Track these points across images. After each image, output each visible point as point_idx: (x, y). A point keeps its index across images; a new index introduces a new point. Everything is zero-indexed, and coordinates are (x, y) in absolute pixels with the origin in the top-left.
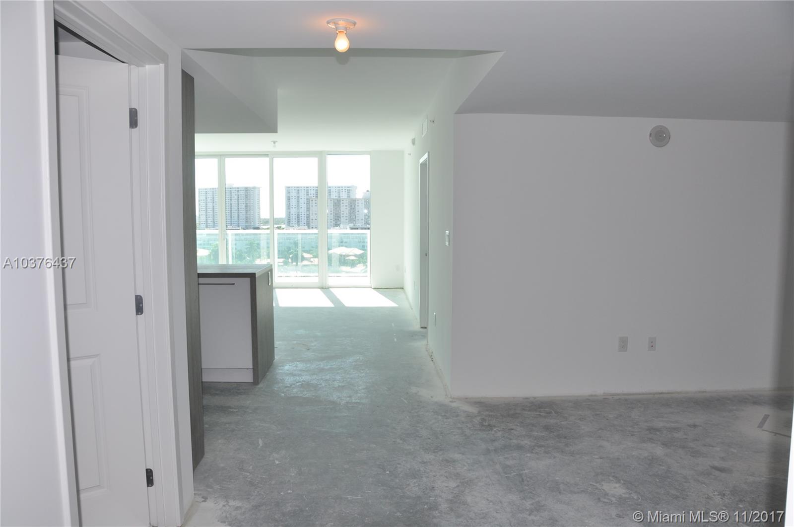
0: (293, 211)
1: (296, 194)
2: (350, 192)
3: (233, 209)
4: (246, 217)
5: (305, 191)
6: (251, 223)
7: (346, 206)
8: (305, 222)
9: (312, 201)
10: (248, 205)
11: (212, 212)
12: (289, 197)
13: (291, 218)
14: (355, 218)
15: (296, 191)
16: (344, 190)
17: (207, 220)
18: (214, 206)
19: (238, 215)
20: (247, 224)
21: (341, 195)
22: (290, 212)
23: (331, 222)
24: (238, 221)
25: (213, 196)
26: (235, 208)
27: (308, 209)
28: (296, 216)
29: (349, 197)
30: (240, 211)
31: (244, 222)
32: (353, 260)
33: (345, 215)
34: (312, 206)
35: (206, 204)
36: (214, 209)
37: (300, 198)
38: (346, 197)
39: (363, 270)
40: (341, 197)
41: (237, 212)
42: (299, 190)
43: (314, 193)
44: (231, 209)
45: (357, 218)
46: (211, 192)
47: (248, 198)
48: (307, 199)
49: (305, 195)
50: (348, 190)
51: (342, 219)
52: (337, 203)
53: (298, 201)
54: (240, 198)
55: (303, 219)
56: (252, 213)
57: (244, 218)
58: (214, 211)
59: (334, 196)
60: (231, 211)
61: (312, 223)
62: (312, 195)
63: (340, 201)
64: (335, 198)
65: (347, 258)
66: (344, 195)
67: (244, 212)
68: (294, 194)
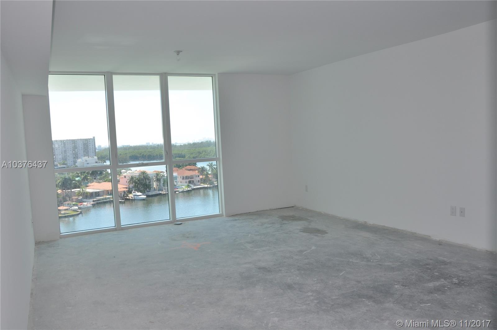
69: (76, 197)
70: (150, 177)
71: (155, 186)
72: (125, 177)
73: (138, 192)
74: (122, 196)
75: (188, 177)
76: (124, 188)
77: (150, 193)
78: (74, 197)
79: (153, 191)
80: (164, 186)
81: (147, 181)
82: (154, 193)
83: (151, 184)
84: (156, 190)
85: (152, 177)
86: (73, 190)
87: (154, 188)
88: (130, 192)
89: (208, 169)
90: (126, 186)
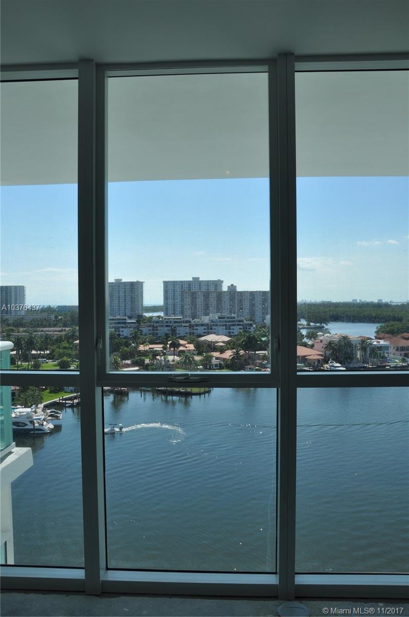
0: (170, 302)
2: (216, 286)
3: (120, 300)
4: (131, 307)
5: (180, 284)
6: (135, 312)
7: (214, 297)
8: (181, 313)
9: (185, 293)
10: (133, 296)
12: (167, 290)
13: (168, 308)
14: (222, 307)
15: (172, 285)
16: (212, 284)
20: (132, 313)
22: (167, 303)
23: (202, 311)
24: (125, 310)
26: (122, 299)
27: (182, 300)
28: (172, 305)
29: (217, 290)
30: (126, 302)
31: (130, 311)
32: (221, 346)
33: (213, 305)
34: (186, 297)
37: (176, 290)
38: (214, 290)
39: (231, 355)
40: (210, 290)
41: (124, 302)
43: (187, 286)
47: (133, 291)
48: (182, 292)
49: (180, 289)
50: (215, 284)
51: (211, 309)
52: (207, 295)
53: (174, 295)
54: (126, 291)
55: (178, 309)
56: (136, 303)
59: (204, 289)
61: (186, 312)
62: (186, 289)
63: (209, 293)
64: (204, 290)
65: (216, 344)
66: (212, 289)
67: (130, 303)
68: (171, 288)
69: (260, 361)
70: (353, 345)
71: (358, 357)
72: (321, 341)
73: (336, 362)
74: (316, 365)
75: (403, 348)
76: (318, 355)
77: (351, 364)
78: (258, 361)
79: (356, 363)
80: (370, 356)
81: (349, 349)
82: (356, 365)
83: (354, 353)
84: (360, 362)
85: (356, 344)
86: (257, 352)
87: (358, 358)
88: (326, 361)
90: (321, 353)
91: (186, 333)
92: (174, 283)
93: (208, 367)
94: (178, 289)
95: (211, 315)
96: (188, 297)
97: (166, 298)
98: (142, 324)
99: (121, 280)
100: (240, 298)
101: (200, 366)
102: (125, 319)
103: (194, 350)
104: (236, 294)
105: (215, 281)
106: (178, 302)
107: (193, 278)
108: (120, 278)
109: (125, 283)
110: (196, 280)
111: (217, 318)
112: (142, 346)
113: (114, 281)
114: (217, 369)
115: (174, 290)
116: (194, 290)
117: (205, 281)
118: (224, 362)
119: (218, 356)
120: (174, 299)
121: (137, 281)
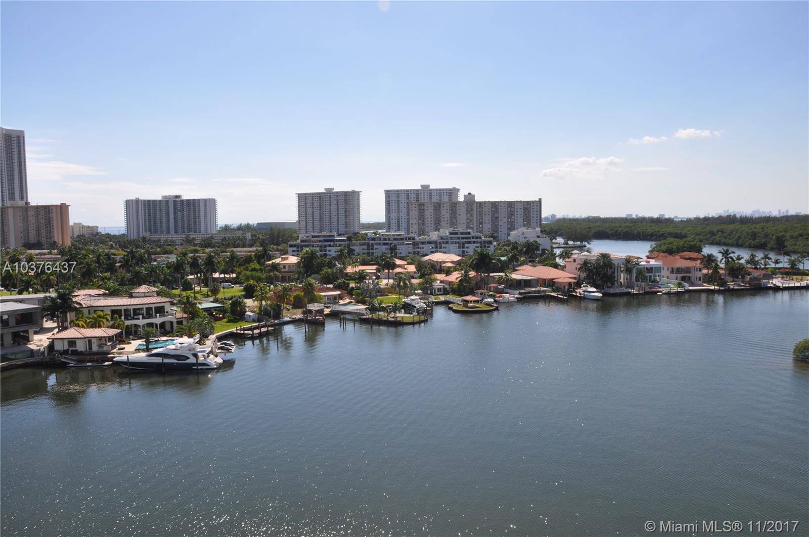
0: (394, 215)
1: (396, 197)
2: (451, 195)
3: (332, 214)
4: (346, 222)
5: (406, 194)
6: (350, 228)
7: (447, 209)
8: (406, 227)
9: (412, 204)
10: (348, 210)
11: (311, 217)
12: (389, 201)
13: (391, 223)
14: (457, 222)
15: (396, 195)
16: (445, 194)
17: (306, 225)
18: (313, 212)
19: (338, 220)
20: (347, 230)
21: (443, 199)
22: (390, 217)
23: (431, 226)
24: (338, 227)
25: (313, 201)
26: (334, 213)
27: (408, 213)
28: (396, 220)
29: (451, 200)
30: (339, 217)
31: (344, 228)
32: (449, 267)
33: (446, 219)
34: (412, 210)
35: (306, 210)
36: (313, 214)
37: (400, 202)
38: (448, 201)
39: (459, 277)
40: (442, 201)
41: (336, 217)
42: (399, 194)
43: (415, 197)
44: (331, 214)
45: (458, 222)
46: (311, 198)
47: (348, 203)
48: (407, 203)
49: (405, 199)
50: (449, 193)
51: (443, 223)
52: (438, 207)
53: (398, 206)
54: (339, 203)
55: (403, 224)
56: (352, 218)
57: (344, 223)
58: (313, 217)
59: (435, 199)
60: (331, 216)
61: (412, 227)
62: (413, 199)
63: (440, 204)
64: (435, 201)
65: (443, 265)
66: (445, 199)
67: (343, 218)
68: (393, 198)
69: (495, 285)
70: (614, 265)
71: (622, 280)
72: (575, 261)
73: (591, 286)
74: (566, 290)
75: (680, 270)
76: (571, 278)
77: (611, 289)
78: (492, 285)
79: (617, 287)
80: (637, 280)
81: (610, 271)
82: (618, 291)
83: (616, 276)
84: (623, 287)
85: (618, 264)
86: (491, 274)
87: (621, 282)
88: (578, 285)
89: (719, 260)
90: (574, 276)
91: (409, 253)
92: (398, 193)
93: (429, 292)
94: (403, 199)
95: (441, 230)
96: (414, 209)
97: (388, 211)
98: (354, 242)
99: (333, 189)
100: (480, 210)
101: (417, 290)
102: (333, 236)
103: (415, 273)
104: (475, 204)
105: (450, 190)
106: (403, 215)
107: (422, 186)
108: (332, 187)
109: (337, 193)
110: (425, 188)
111: (448, 234)
112: (350, 267)
113: (324, 191)
114: (440, 295)
115: (398, 201)
116: (422, 201)
117: (437, 190)
118: (449, 286)
119: (442, 279)
120: (398, 213)
121: (352, 190)
